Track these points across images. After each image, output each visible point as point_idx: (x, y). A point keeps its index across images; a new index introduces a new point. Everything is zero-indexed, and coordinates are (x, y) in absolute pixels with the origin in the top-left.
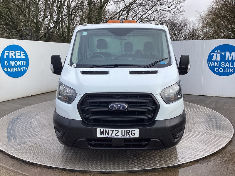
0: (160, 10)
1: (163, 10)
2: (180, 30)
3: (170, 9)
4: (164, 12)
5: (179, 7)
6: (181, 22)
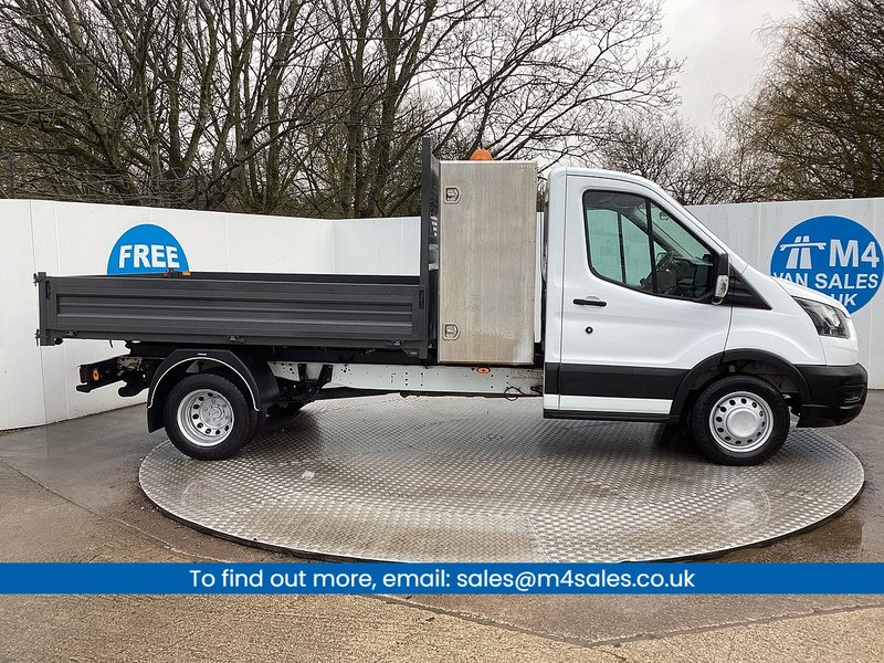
0: (597, 98)
1: (606, 97)
3: (630, 94)
4: (608, 106)
5: (662, 87)
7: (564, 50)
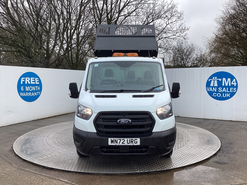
0: (165, 38)
1: (168, 37)
2: (188, 56)
3: (174, 37)
4: (169, 40)
5: (183, 35)
6: (188, 47)
7: (157, 24)
